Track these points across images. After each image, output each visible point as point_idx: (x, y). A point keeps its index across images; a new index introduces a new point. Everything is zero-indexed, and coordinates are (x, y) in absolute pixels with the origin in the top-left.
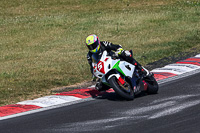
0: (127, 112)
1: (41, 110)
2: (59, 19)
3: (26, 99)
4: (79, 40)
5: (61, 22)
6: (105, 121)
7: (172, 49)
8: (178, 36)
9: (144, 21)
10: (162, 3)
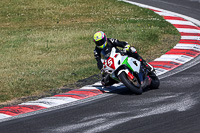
4: (8, 58)
9: (74, 39)
10: (91, 20)
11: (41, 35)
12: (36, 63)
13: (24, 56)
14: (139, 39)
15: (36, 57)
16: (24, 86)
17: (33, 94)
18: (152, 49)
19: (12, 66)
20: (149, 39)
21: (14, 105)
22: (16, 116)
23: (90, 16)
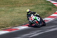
0: (23, 35)
2: (3, 9)
10: (32, 4)
11: (18, 8)
12: (17, 17)
13: (13, 14)
14: (46, 10)
15: (17, 15)
16: (13, 23)
17: (16, 25)
18: (50, 12)
19: (10, 17)
20: (49, 10)
21: (10, 28)
22: (11, 32)
23: (32, 3)
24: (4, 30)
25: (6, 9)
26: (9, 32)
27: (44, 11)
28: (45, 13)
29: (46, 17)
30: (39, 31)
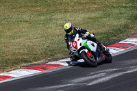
0: (73, 81)
1: (13, 79)
2: (26, 17)
3: (3, 72)
4: (39, 31)
5: (27, 19)
6: (57, 87)
7: (104, 37)
8: (108, 28)
9: (84, 18)
10: (96, 6)
11: (61, 16)
12: (58, 35)
13: (49, 30)
14: (129, 19)
15: (58, 31)
16: (50, 51)
17: (56, 56)
19: (42, 37)
20: (136, 19)
21: (43, 64)
22: (45, 72)
23: (95, 3)
24: (28, 68)
25: (33, 18)
26: (39, 71)
27: (123, 22)
28: (126, 26)
29: (128, 37)
30: (111, 70)
